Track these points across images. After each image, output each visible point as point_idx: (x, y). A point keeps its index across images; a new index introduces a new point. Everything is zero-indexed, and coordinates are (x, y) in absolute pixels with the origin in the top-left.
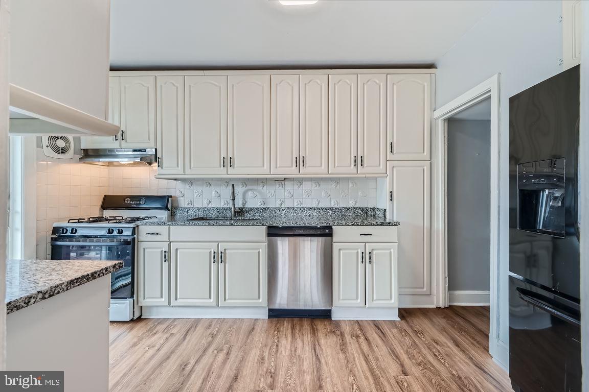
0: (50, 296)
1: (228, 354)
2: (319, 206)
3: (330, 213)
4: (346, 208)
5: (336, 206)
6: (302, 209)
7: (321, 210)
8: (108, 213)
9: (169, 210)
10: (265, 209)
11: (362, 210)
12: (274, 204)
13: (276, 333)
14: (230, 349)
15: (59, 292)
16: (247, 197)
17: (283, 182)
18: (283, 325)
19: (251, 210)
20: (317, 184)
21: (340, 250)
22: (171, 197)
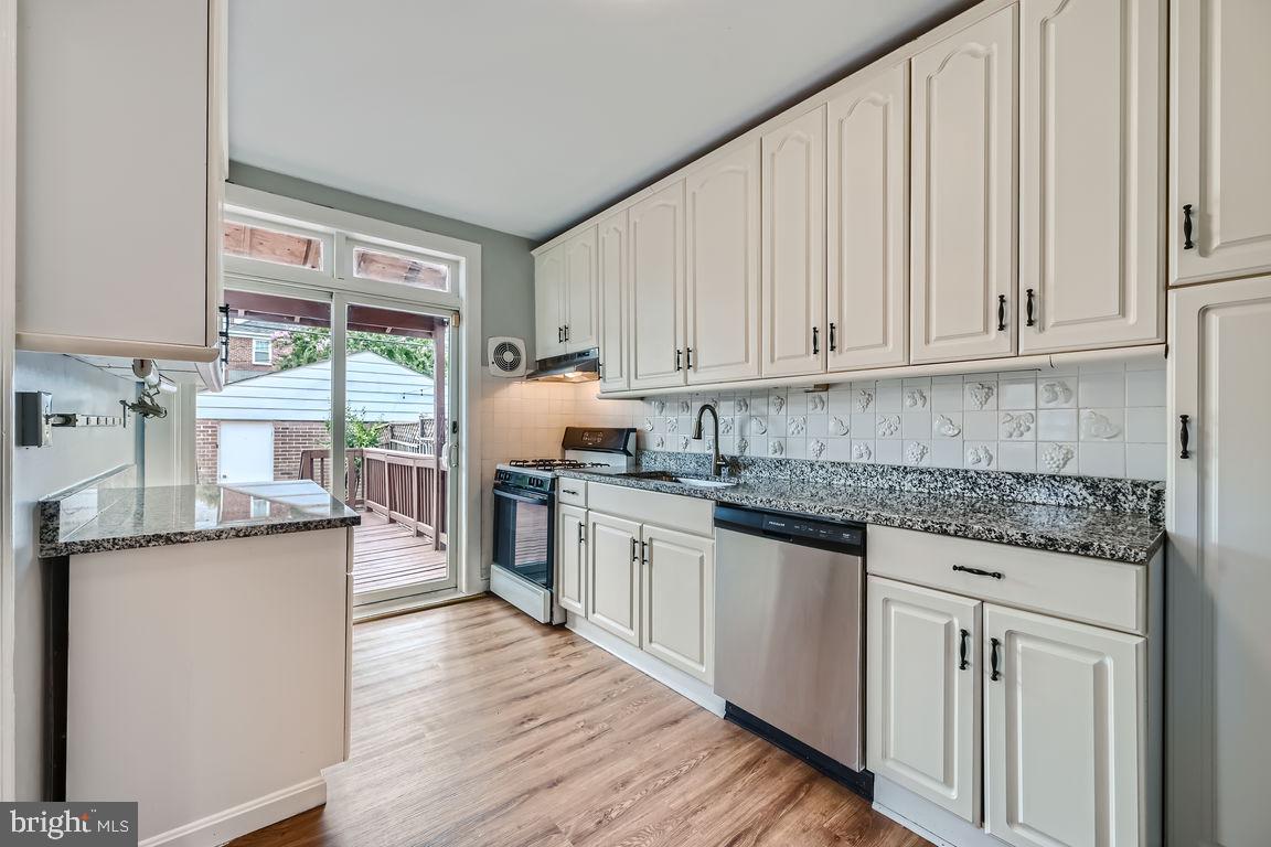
0: (245, 536)
1: (592, 739)
2: (924, 464)
3: (958, 486)
4: (1017, 476)
5: (982, 467)
6: (870, 469)
7: (927, 477)
8: (571, 455)
9: (628, 454)
10: (780, 461)
11: (1093, 486)
12: (801, 450)
13: (705, 753)
14: (603, 732)
15: (256, 534)
16: (748, 434)
17: (824, 395)
18: (739, 747)
19: (753, 463)
20: (917, 396)
21: (886, 601)
22: (634, 430)
